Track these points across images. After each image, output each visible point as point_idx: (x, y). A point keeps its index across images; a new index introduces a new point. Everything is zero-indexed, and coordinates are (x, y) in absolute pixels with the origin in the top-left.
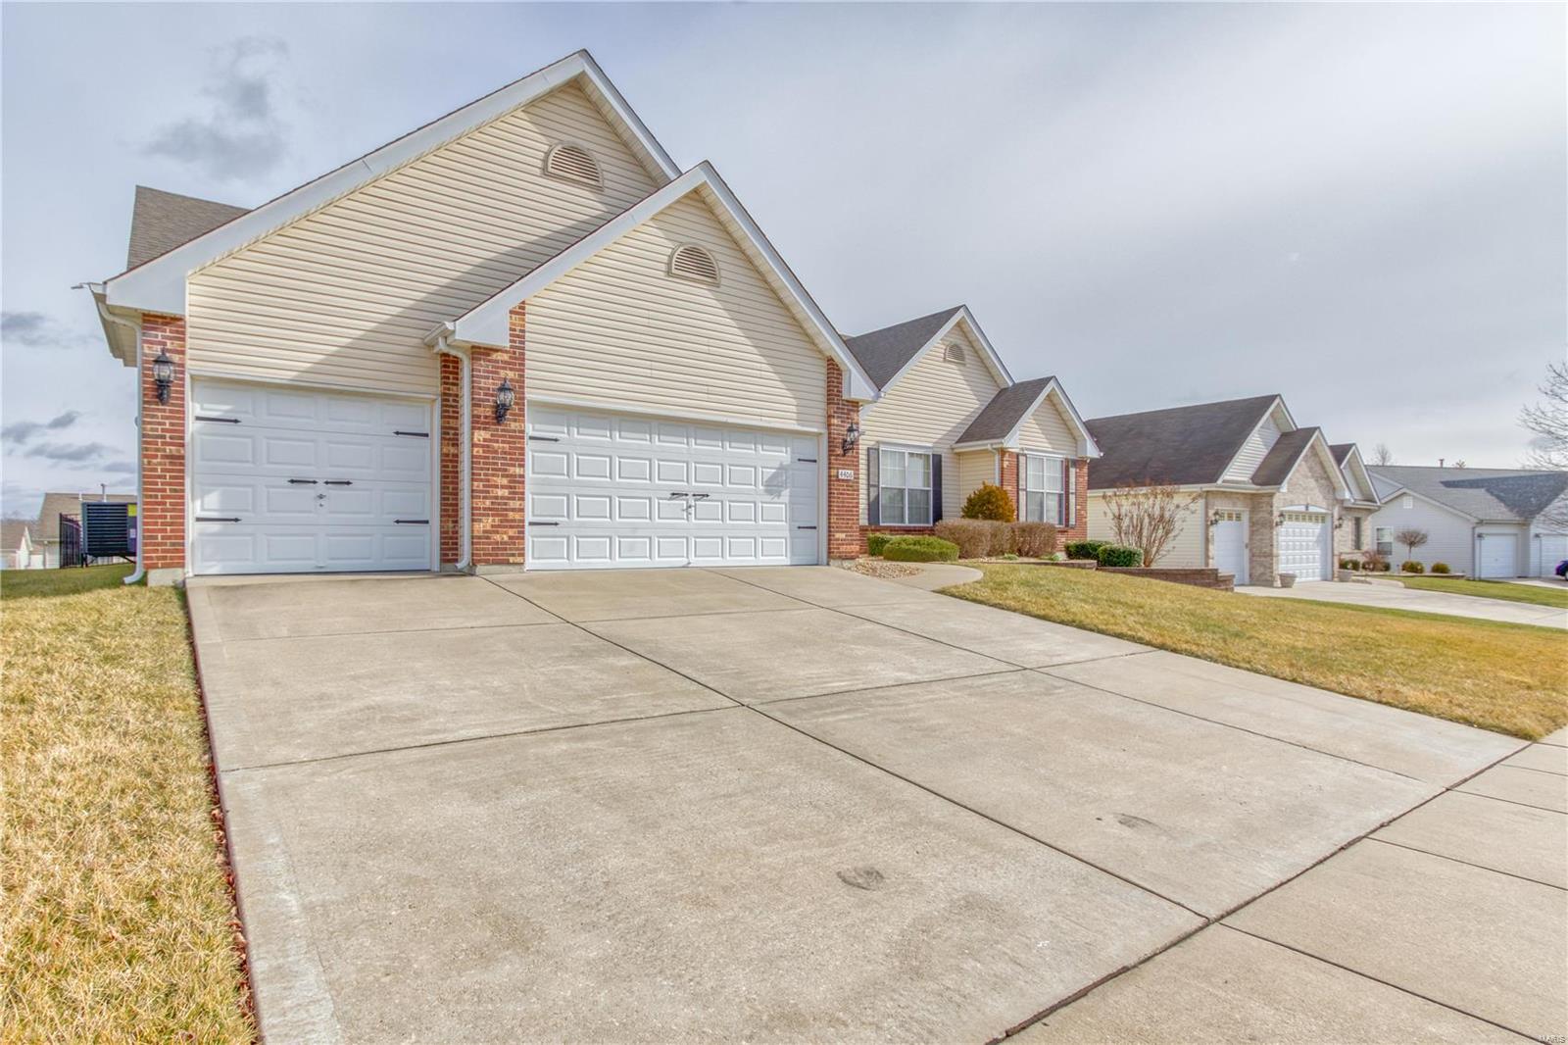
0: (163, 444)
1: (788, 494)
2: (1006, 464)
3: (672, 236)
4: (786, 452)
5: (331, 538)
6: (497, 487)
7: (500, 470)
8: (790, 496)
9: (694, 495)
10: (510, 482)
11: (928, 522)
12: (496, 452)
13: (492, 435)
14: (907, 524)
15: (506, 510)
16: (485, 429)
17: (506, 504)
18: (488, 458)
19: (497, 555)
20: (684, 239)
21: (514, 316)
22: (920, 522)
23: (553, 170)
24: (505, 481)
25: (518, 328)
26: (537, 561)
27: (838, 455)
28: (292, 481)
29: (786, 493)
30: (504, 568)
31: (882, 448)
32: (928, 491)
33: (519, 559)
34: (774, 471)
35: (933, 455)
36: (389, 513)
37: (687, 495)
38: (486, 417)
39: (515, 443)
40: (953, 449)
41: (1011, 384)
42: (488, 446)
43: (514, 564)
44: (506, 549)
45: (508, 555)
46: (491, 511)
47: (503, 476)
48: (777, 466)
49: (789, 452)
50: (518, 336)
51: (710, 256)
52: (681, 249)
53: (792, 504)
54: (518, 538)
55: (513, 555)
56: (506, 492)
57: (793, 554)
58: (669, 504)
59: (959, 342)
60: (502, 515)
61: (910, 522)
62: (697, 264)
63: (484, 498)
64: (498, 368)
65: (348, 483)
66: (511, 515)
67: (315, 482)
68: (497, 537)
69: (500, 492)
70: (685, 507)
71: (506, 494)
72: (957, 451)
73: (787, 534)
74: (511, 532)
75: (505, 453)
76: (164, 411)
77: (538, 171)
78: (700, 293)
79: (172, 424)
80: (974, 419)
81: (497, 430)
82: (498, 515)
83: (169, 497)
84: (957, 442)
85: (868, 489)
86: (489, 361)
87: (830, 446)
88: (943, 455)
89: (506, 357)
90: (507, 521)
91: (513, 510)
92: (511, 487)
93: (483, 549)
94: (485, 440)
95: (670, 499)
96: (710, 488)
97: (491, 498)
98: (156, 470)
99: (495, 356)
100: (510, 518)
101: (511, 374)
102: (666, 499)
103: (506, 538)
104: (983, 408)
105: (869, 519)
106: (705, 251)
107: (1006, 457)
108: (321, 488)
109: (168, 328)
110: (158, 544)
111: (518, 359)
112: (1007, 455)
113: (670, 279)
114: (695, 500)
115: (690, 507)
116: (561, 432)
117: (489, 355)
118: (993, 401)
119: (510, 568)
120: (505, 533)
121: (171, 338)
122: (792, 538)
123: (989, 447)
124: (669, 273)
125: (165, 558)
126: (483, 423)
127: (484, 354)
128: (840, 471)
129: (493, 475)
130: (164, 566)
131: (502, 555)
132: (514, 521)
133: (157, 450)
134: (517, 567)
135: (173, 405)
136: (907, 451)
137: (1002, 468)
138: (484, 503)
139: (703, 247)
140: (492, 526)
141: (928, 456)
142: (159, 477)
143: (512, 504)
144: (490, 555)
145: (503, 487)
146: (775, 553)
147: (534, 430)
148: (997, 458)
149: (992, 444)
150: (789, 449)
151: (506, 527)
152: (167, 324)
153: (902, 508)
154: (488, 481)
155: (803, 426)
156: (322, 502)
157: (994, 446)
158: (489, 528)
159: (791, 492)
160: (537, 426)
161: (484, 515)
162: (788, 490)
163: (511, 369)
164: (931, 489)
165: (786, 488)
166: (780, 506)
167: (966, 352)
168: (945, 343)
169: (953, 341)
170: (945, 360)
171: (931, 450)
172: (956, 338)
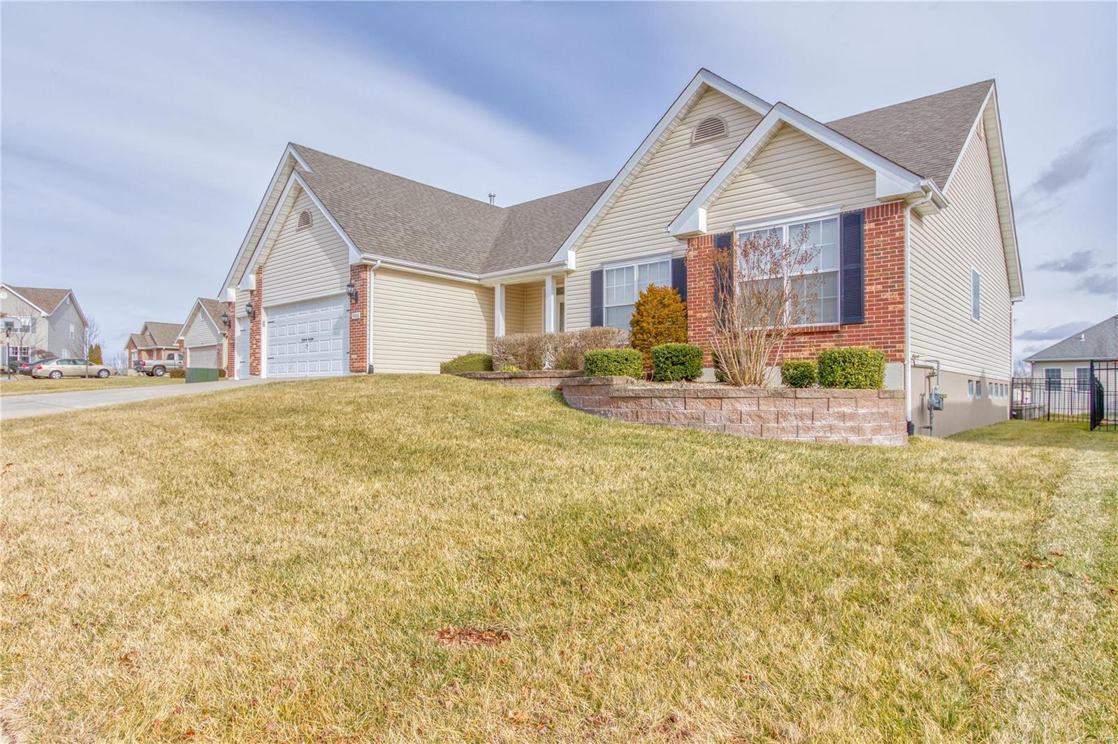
0: (230, 340)
3: (297, 211)
6: (254, 344)
7: (254, 337)
9: (309, 339)
12: (254, 331)
13: (253, 324)
20: (300, 210)
25: (258, 279)
26: (269, 374)
29: (342, 332)
31: (606, 268)
34: (337, 320)
35: (673, 260)
37: (307, 340)
39: (257, 326)
45: (255, 371)
46: (253, 354)
47: (255, 340)
48: (337, 316)
49: (343, 307)
50: (259, 283)
52: (300, 216)
54: (258, 364)
55: (257, 371)
56: (256, 346)
57: (345, 369)
58: (301, 346)
59: (715, 113)
60: (255, 356)
62: (305, 219)
63: (251, 349)
64: (254, 297)
66: (257, 355)
68: (254, 365)
69: (254, 347)
70: (306, 346)
74: (256, 362)
76: (230, 330)
78: (307, 234)
79: (231, 334)
89: (256, 292)
95: (302, 343)
96: (313, 335)
99: (254, 293)
102: (300, 343)
106: (307, 211)
109: (231, 305)
111: (259, 292)
113: (298, 233)
114: (309, 342)
115: (308, 345)
116: (275, 318)
121: (231, 308)
122: (344, 359)
124: (297, 230)
127: (252, 293)
128: (353, 314)
129: (253, 340)
135: (232, 328)
136: (635, 265)
140: (253, 360)
143: (256, 351)
144: (252, 371)
147: (269, 319)
155: (341, 290)
160: (267, 317)
163: (257, 296)
165: (342, 329)
167: (727, 119)
168: (692, 124)
169: (705, 116)
170: (693, 145)
171: (670, 256)
172: (708, 110)
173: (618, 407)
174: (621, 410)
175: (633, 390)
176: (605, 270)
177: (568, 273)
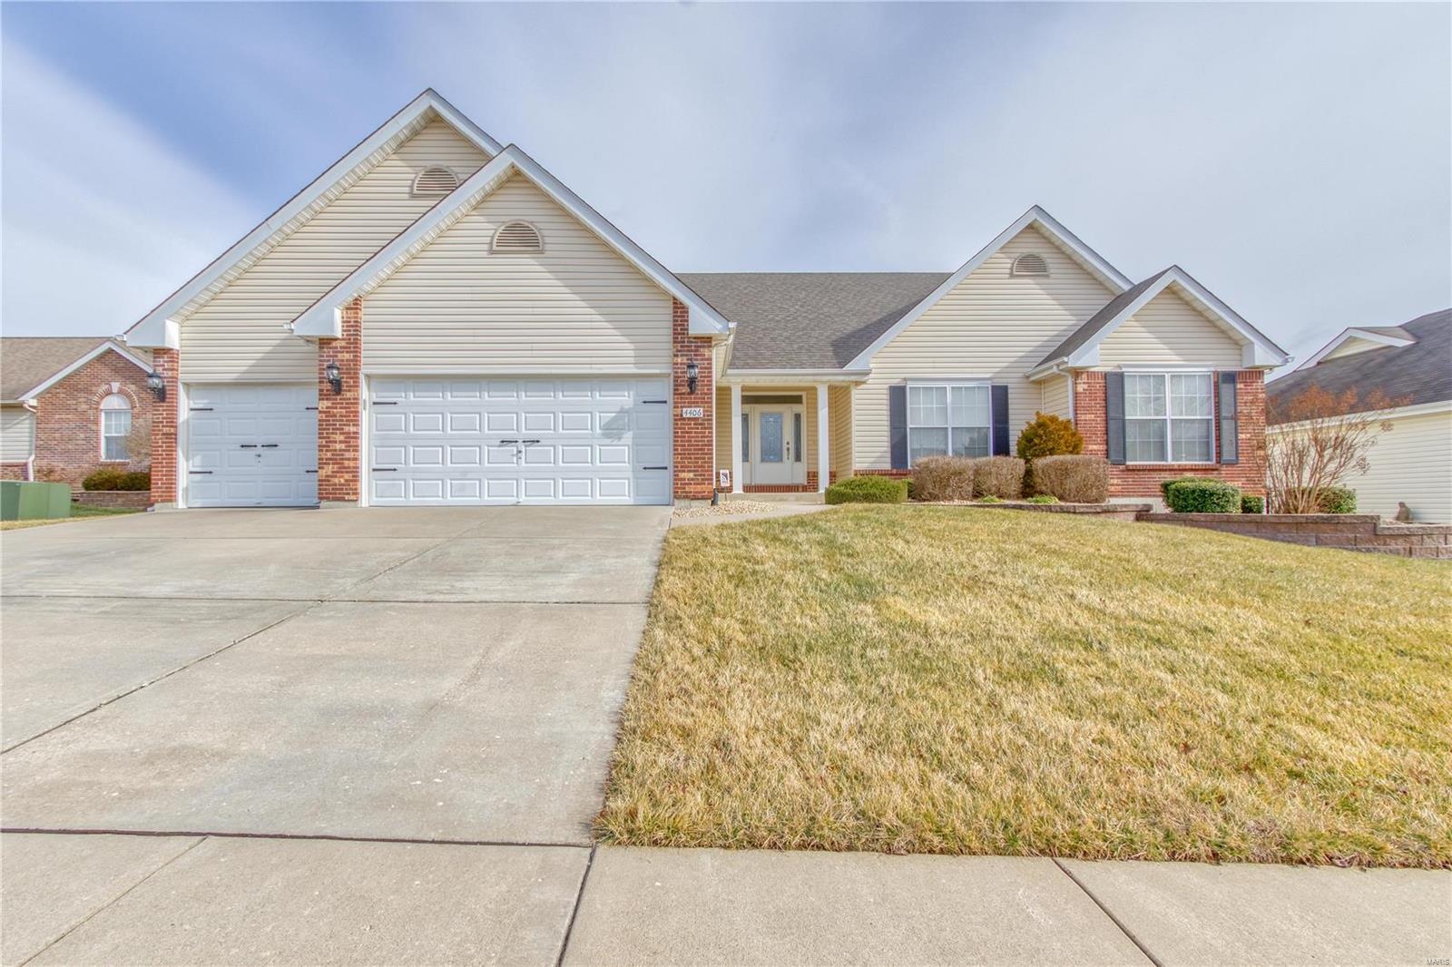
0: (163, 426)
1: (631, 436)
2: (1081, 387)
3: (492, 219)
4: (629, 397)
5: (266, 484)
6: (335, 442)
7: (337, 429)
8: (633, 438)
9: (524, 442)
10: (346, 438)
12: (335, 416)
13: (333, 404)
15: (342, 459)
16: (327, 399)
17: (342, 455)
18: (329, 421)
19: (335, 494)
20: (504, 219)
21: (349, 311)
23: (418, 192)
24: (342, 438)
25: (352, 320)
26: (380, 499)
27: (684, 394)
28: (242, 446)
29: (628, 437)
30: (341, 503)
33: (352, 497)
34: (614, 414)
35: (993, 387)
36: (302, 466)
37: (516, 442)
38: (327, 390)
39: (349, 408)
40: (1023, 377)
42: (329, 412)
43: (349, 500)
44: (342, 489)
45: (344, 494)
46: (333, 460)
47: (341, 434)
48: (618, 409)
49: (631, 396)
50: (353, 327)
51: (532, 227)
52: (503, 228)
53: (637, 445)
54: (352, 481)
55: (348, 494)
56: (343, 446)
57: (637, 494)
58: (498, 451)
59: (1035, 251)
60: (339, 463)
62: (521, 238)
63: (327, 451)
64: (336, 352)
65: (276, 446)
66: (346, 463)
67: (255, 446)
68: (336, 480)
69: (338, 446)
70: (515, 453)
71: (343, 448)
72: (1033, 379)
73: (630, 475)
74: (347, 476)
75: (342, 416)
76: (163, 406)
77: (406, 196)
78: (526, 263)
79: (167, 414)
80: (1064, 338)
81: (336, 399)
82: (337, 464)
83: (165, 459)
84: (1034, 369)
85: (891, 431)
86: (330, 348)
87: (675, 385)
88: (1010, 386)
89: (343, 343)
90: (345, 468)
91: (349, 459)
92: (346, 442)
93: (325, 489)
94: (327, 408)
95: (500, 446)
96: (539, 434)
97: (331, 451)
98: (158, 443)
99: (334, 344)
100: (346, 465)
101: (347, 356)
102: (494, 446)
103: (342, 481)
104: (1083, 323)
105: (892, 464)
106: (527, 224)
107: (1083, 380)
108: (259, 450)
109: (166, 356)
110: (159, 488)
111: (353, 343)
112: (1085, 376)
113: (493, 256)
114: (526, 446)
115: (520, 452)
116: (400, 397)
117: (330, 343)
119: (346, 504)
120: (342, 477)
121: (167, 362)
122: (635, 478)
123: (1055, 369)
124: (492, 252)
125: (162, 496)
126: (326, 395)
127: (326, 343)
128: (684, 410)
129: (333, 433)
130: (163, 501)
131: (340, 494)
132: (349, 467)
133: (159, 430)
134: (352, 503)
135: (169, 402)
136: (949, 386)
137: (1077, 392)
138: (326, 455)
139: (523, 220)
140: (333, 472)
141: (983, 389)
142: (160, 447)
143: (347, 455)
144: (331, 494)
145: (340, 442)
146: (619, 492)
147: (377, 397)
148: (1070, 382)
149: (1058, 365)
150: (631, 393)
151: (342, 472)
152: (165, 353)
154: (329, 438)
155: (640, 368)
156: (260, 459)
157: (1062, 368)
158: (330, 473)
159: (634, 434)
160: (380, 394)
161: (325, 464)
162: (631, 433)
163: (347, 352)
164: (991, 426)
165: (629, 430)
166: (623, 450)
167: (1049, 260)
168: (1012, 255)
169: (1026, 251)
170: (1012, 275)
171: (990, 382)
172: (1031, 247)
173: (1385, 544)
174: (1391, 547)
175: (1408, 528)
176: (908, 386)
177: (857, 383)
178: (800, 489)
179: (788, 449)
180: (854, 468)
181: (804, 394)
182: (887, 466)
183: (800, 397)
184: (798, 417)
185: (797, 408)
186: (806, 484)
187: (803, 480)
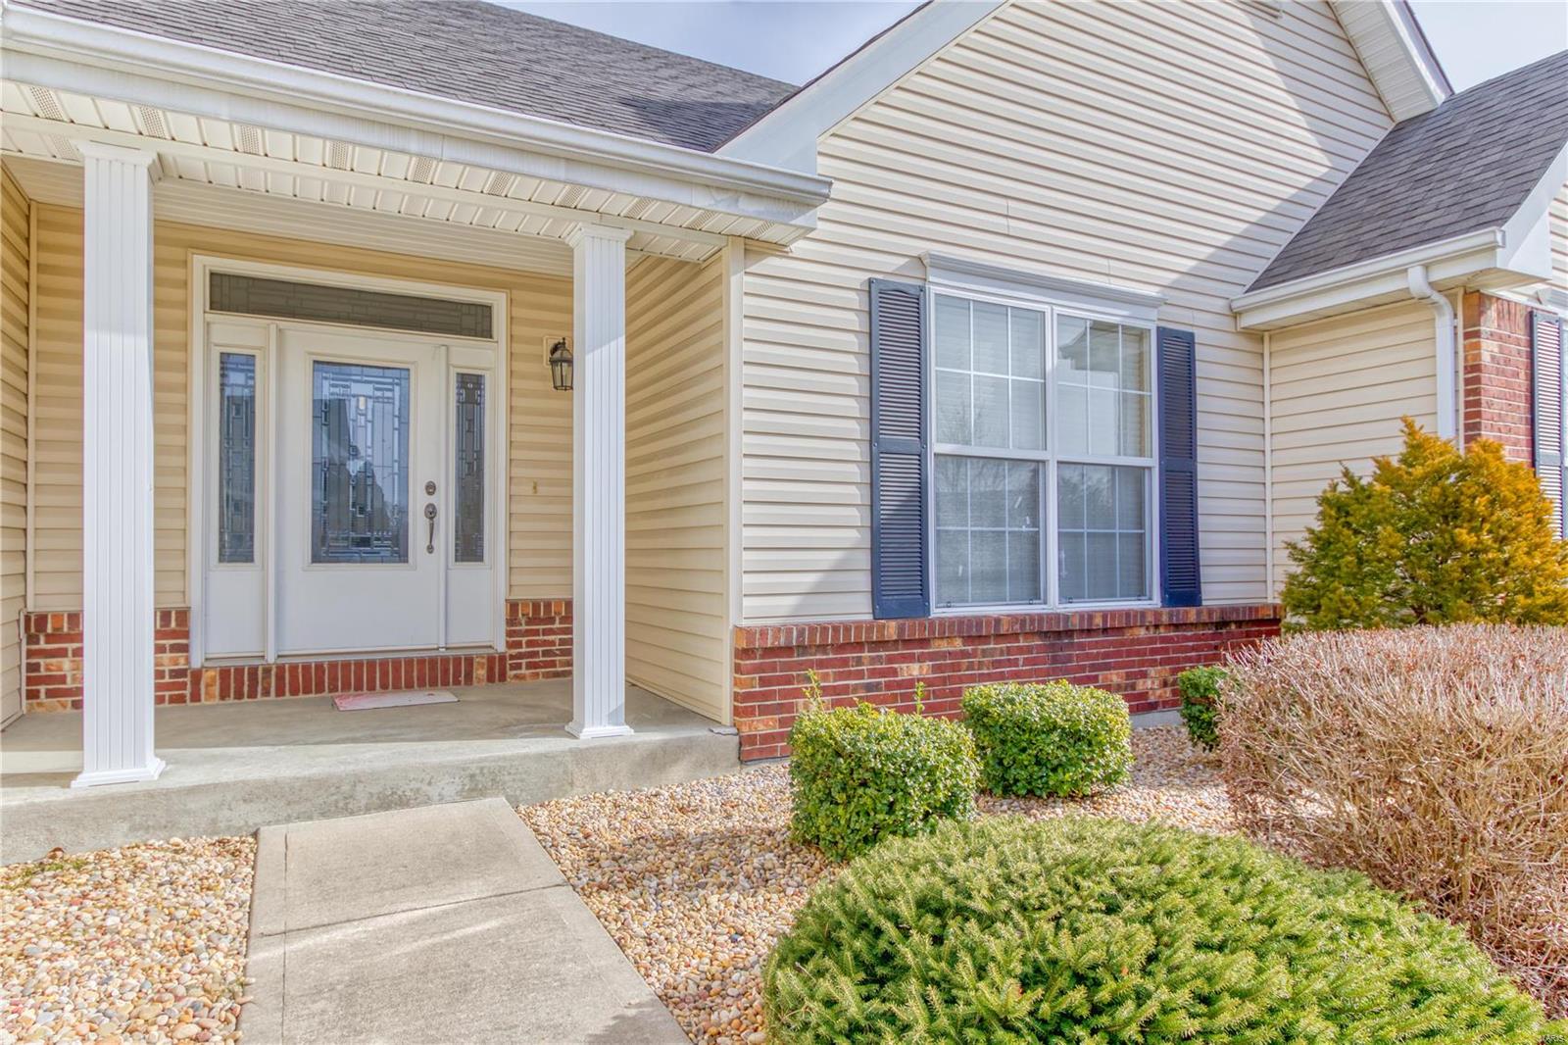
2: (1488, 349)
11: (1141, 592)
14: (1053, 603)
22: (1111, 595)
31: (938, 286)
32: (1139, 473)
35: (1162, 332)
40: (1236, 315)
41: (1440, 96)
61: (1066, 596)
72: (1249, 321)
80: (1308, 214)
84: (1257, 285)
85: (873, 463)
88: (1200, 336)
104: (1341, 178)
105: (877, 594)
107: (1490, 323)
112: (1492, 313)
118: (1378, 154)
123: (1415, 280)
136: (1052, 307)
137: (1474, 368)
141: (1140, 335)
148: (1445, 326)
149: (1429, 267)
153: (1034, 542)
157: (1439, 274)
164: (1152, 461)
177: (753, 247)
178: (481, 673)
179: (431, 512)
180: (734, 620)
181: (498, 301)
182: (857, 608)
183: (486, 310)
184: (470, 388)
185: (468, 353)
186: (501, 647)
187: (489, 632)
